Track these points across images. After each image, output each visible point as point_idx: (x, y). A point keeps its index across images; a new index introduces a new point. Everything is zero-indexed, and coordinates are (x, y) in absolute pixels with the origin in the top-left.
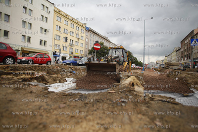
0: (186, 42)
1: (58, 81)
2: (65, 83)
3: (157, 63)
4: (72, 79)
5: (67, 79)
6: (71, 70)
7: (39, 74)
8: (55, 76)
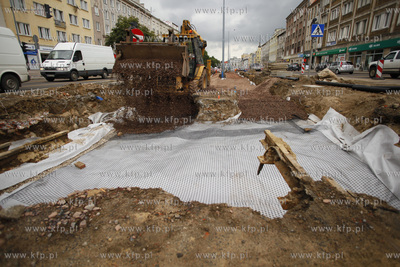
0: (295, 20)
1: (75, 125)
2: (91, 126)
3: (243, 60)
4: (100, 114)
5: (91, 117)
6: (93, 96)
7: (36, 118)
8: (66, 114)
